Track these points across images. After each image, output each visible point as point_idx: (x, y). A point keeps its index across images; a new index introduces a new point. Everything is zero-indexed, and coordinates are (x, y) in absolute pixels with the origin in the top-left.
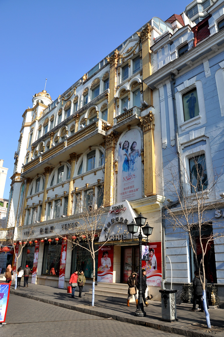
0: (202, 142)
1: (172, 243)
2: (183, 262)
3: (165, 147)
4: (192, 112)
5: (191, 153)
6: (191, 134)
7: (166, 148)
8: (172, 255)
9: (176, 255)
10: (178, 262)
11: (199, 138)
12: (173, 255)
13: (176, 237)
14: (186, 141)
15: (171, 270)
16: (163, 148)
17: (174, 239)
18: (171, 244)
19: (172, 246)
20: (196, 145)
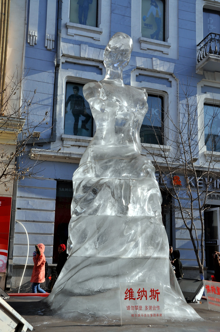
0: (95, 69)
1: (30, 202)
2: (46, 232)
3: (34, 43)
4: (83, 15)
5: (78, 76)
6: (84, 48)
7: (34, 45)
8: (26, 221)
9: (34, 221)
10: (38, 232)
11: (93, 60)
12: (29, 221)
13: (37, 194)
14: (72, 54)
15: (27, 245)
16: (29, 43)
17: (34, 196)
18: (28, 203)
19: (29, 207)
20: (86, 68)
